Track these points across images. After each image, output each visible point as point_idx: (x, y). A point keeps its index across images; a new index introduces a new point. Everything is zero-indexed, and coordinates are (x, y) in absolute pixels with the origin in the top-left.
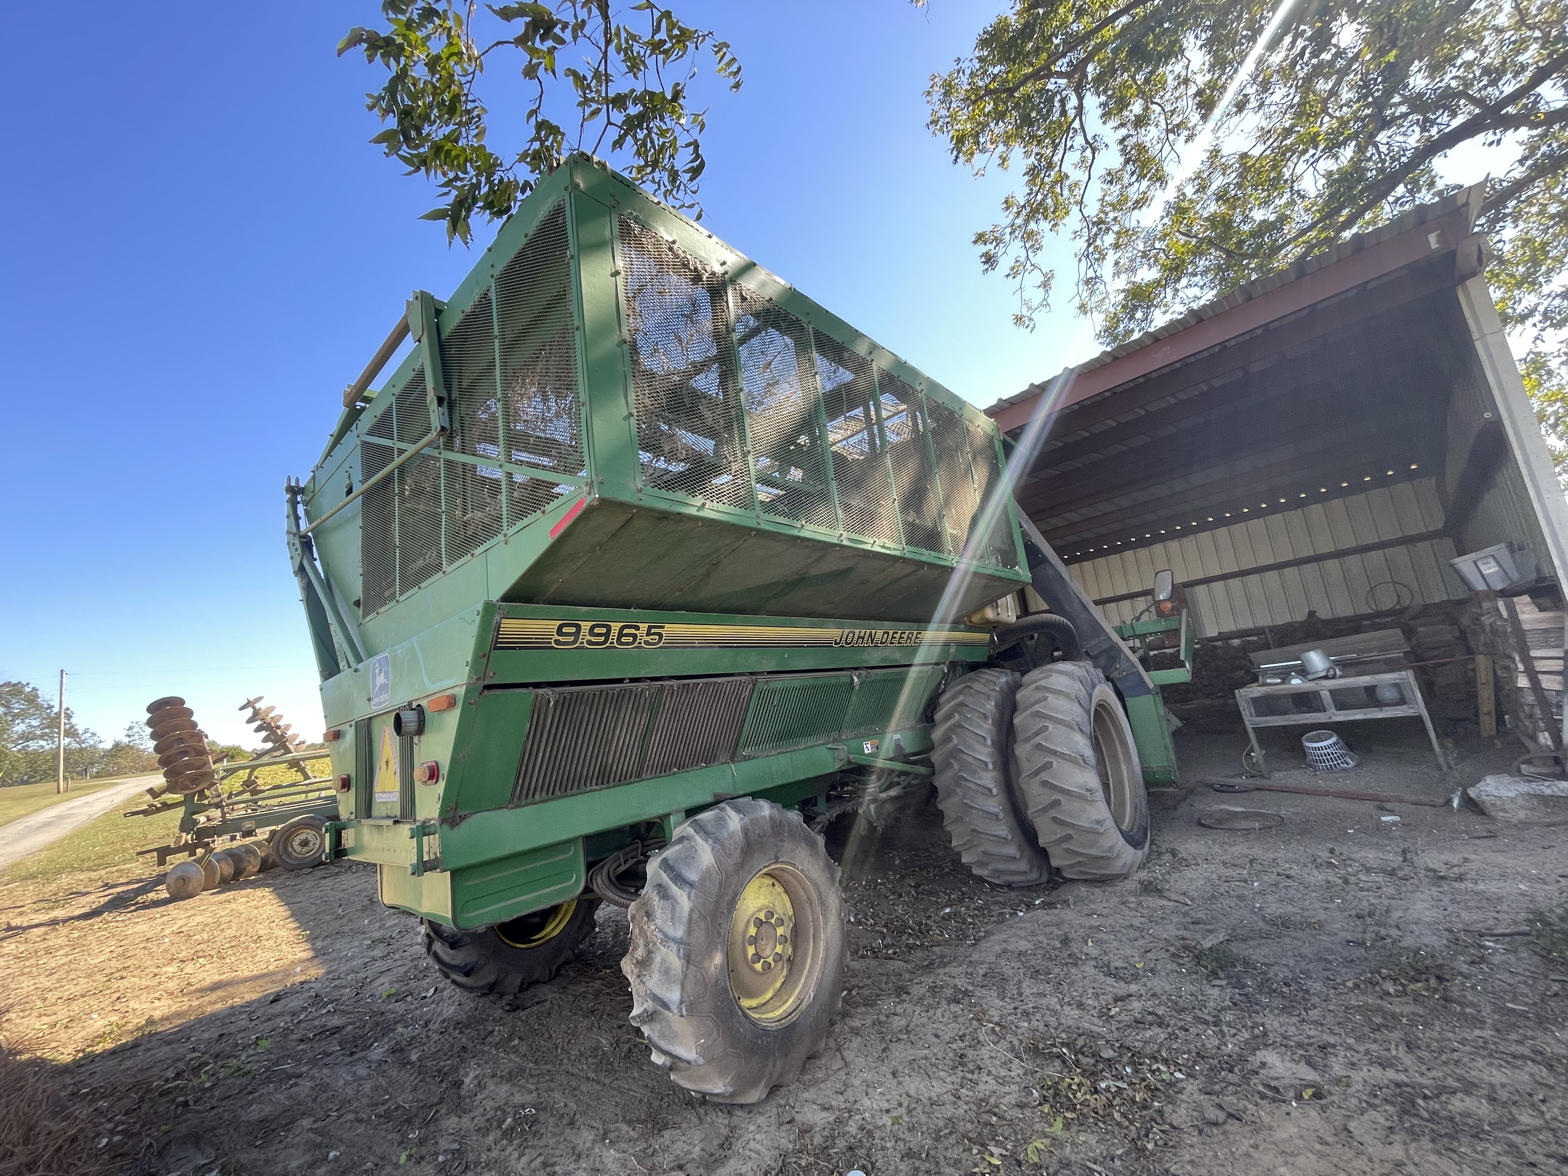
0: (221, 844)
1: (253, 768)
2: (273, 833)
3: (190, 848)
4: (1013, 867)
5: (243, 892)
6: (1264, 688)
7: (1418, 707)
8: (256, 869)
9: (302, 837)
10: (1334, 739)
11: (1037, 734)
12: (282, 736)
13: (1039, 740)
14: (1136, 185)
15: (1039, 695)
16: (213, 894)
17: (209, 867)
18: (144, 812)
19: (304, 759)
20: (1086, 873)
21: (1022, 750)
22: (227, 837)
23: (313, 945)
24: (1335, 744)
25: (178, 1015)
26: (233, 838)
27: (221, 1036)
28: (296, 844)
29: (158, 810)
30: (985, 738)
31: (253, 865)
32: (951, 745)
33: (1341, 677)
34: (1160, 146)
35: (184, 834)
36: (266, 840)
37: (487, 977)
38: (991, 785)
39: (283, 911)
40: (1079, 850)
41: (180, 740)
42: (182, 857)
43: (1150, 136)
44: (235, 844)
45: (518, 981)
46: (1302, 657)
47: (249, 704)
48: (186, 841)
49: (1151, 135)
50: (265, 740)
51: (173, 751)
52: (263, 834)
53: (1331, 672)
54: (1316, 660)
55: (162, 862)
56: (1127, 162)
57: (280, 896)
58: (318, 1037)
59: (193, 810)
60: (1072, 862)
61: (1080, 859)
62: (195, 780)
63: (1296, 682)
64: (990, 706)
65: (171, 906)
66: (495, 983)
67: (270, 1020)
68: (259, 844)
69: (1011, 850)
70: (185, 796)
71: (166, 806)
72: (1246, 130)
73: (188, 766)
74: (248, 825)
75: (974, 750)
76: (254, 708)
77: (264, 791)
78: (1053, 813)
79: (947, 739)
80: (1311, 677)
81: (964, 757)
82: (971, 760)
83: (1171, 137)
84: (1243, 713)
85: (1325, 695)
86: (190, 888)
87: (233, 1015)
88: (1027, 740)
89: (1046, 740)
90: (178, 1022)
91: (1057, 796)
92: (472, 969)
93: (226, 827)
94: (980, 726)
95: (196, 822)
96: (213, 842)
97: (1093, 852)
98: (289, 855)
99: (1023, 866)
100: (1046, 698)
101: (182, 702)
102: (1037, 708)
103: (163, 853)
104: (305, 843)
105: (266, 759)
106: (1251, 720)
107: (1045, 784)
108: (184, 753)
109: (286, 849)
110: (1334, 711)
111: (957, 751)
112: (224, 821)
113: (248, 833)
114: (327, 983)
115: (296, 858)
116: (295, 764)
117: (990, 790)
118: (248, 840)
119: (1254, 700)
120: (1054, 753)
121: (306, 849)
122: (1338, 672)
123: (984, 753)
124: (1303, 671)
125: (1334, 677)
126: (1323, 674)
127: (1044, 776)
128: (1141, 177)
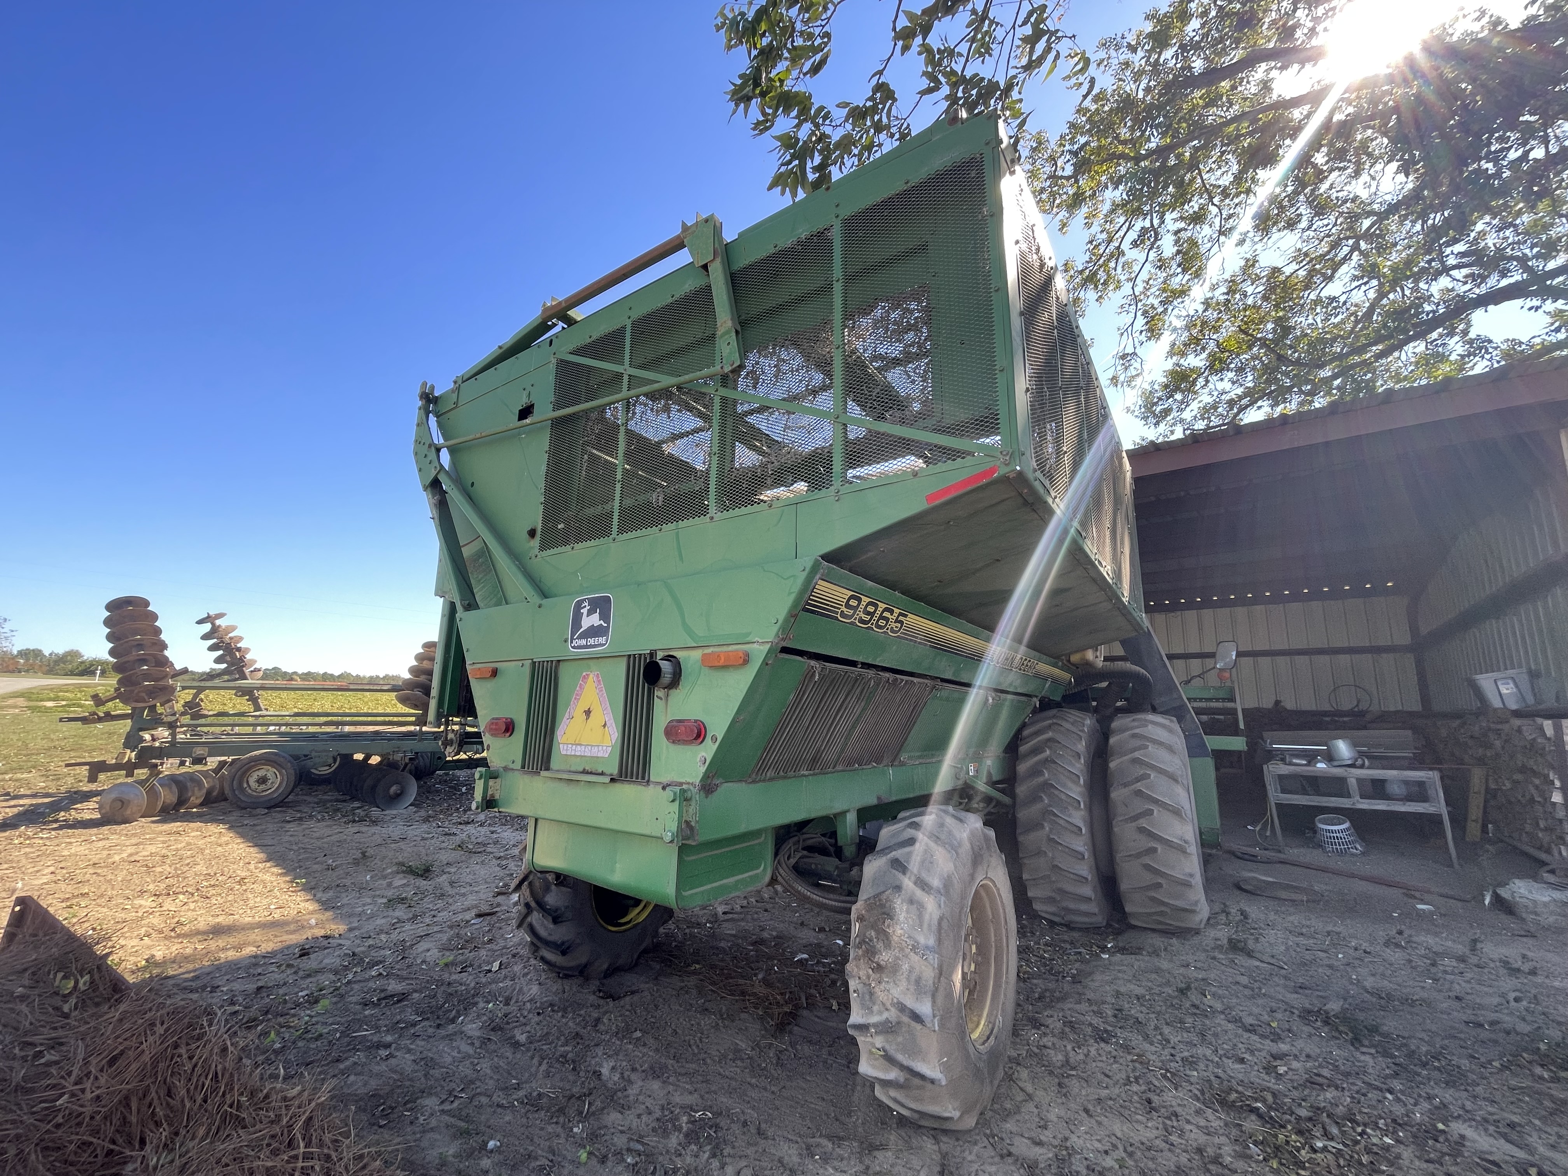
0: (169, 766)
1: (201, 690)
2: (222, 764)
3: (130, 768)
4: (1084, 907)
5: (192, 825)
6: (1292, 768)
7: (1438, 806)
8: (199, 801)
9: (261, 773)
10: (1346, 825)
11: (1138, 780)
12: (242, 659)
13: (1138, 786)
14: (1180, 276)
15: (1137, 743)
16: (153, 822)
17: (152, 792)
18: (84, 720)
19: (258, 689)
20: (1161, 923)
21: (1117, 794)
22: (177, 761)
23: (315, 896)
24: (1348, 829)
25: (187, 958)
26: (182, 763)
27: (259, 989)
28: (252, 780)
29: (100, 720)
30: (1078, 777)
31: (197, 797)
32: (1041, 779)
33: (1368, 768)
34: (1210, 245)
35: (128, 751)
36: (213, 771)
37: (579, 957)
38: (1081, 824)
39: (254, 854)
40: (1166, 900)
41: (140, 646)
42: (120, 777)
43: (1203, 234)
44: (183, 770)
45: (605, 966)
46: (1330, 743)
47: (208, 619)
48: (130, 759)
49: (1205, 232)
50: (218, 660)
51: (131, 658)
52: (213, 762)
53: (1359, 762)
54: (1343, 748)
55: (93, 779)
56: (1178, 252)
57: (242, 835)
58: (384, 1002)
59: (140, 726)
60: (1153, 910)
61: (1163, 908)
62: (153, 693)
63: (1321, 765)
64: (1081, 747)
65: (105, 829)
66: (586, 966)
67: (309, 976)
68: (205, 774)
69: (1087, 891)
70: (133, 709)
71: (109, 717)
72: (1282, 248)
73: (147, 676)
74: (199, 751)
75: (1064, 786)
76: (213, 624)
77: (206, 716)
78: (1147, 860)
79: (1035, 772)
80: (1336, 763)
81: (1056, 792)
82: (1063, 797)
83: (1222, 238)
84: (1268, 787)
85: (1352, 782)
86: (128, 812)
87: (256, 965)
88: (1125, 785)
89: (1147, 788)
90: (191, 967)
91: (1153, 844)
92: (568, 948)
93: (173, 749)
94: (1073, 765)
95: (142, 740)
96: (162, 764)
97: (1179, 903)
98: (242, 790)
99: (1093, 908)
100: (1146, 747)
101: (147, 604)
102: (1137, 754)
103: (97, 769)
104: (263, 780)
105: (217, 682)
106: (1275, 795)
107: (1142, 830)
108: (143, 661)
109: (240, 784)
110: (1358, 798)
111: (1047, 786)
112: (173, 743)
113: (198, 761)
114: (358, 941)
115: (250, 796)
116: (248, 693)
117: (1081, 830)
118: (198, 767)
119: (1281, 777)
120: (1156, 801)
121: (263, 787)
122: (1367, 763)
123: (1076, 791)
124: (1330, 757)
125: (1362, 766)
126: (1349, 762)
127: (1143, 823)
128: (1184, 271)
